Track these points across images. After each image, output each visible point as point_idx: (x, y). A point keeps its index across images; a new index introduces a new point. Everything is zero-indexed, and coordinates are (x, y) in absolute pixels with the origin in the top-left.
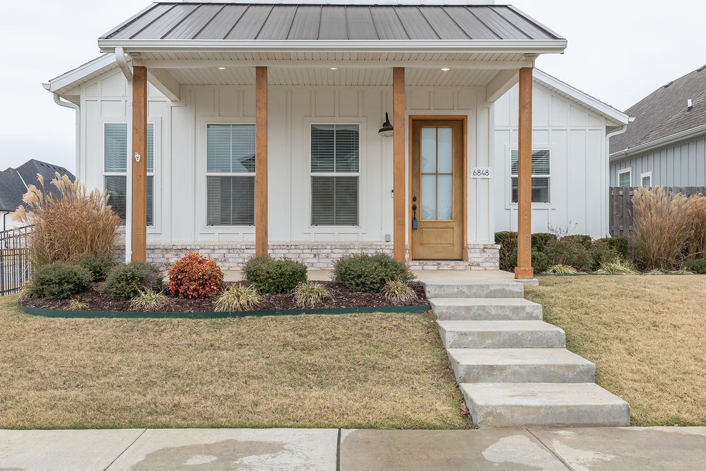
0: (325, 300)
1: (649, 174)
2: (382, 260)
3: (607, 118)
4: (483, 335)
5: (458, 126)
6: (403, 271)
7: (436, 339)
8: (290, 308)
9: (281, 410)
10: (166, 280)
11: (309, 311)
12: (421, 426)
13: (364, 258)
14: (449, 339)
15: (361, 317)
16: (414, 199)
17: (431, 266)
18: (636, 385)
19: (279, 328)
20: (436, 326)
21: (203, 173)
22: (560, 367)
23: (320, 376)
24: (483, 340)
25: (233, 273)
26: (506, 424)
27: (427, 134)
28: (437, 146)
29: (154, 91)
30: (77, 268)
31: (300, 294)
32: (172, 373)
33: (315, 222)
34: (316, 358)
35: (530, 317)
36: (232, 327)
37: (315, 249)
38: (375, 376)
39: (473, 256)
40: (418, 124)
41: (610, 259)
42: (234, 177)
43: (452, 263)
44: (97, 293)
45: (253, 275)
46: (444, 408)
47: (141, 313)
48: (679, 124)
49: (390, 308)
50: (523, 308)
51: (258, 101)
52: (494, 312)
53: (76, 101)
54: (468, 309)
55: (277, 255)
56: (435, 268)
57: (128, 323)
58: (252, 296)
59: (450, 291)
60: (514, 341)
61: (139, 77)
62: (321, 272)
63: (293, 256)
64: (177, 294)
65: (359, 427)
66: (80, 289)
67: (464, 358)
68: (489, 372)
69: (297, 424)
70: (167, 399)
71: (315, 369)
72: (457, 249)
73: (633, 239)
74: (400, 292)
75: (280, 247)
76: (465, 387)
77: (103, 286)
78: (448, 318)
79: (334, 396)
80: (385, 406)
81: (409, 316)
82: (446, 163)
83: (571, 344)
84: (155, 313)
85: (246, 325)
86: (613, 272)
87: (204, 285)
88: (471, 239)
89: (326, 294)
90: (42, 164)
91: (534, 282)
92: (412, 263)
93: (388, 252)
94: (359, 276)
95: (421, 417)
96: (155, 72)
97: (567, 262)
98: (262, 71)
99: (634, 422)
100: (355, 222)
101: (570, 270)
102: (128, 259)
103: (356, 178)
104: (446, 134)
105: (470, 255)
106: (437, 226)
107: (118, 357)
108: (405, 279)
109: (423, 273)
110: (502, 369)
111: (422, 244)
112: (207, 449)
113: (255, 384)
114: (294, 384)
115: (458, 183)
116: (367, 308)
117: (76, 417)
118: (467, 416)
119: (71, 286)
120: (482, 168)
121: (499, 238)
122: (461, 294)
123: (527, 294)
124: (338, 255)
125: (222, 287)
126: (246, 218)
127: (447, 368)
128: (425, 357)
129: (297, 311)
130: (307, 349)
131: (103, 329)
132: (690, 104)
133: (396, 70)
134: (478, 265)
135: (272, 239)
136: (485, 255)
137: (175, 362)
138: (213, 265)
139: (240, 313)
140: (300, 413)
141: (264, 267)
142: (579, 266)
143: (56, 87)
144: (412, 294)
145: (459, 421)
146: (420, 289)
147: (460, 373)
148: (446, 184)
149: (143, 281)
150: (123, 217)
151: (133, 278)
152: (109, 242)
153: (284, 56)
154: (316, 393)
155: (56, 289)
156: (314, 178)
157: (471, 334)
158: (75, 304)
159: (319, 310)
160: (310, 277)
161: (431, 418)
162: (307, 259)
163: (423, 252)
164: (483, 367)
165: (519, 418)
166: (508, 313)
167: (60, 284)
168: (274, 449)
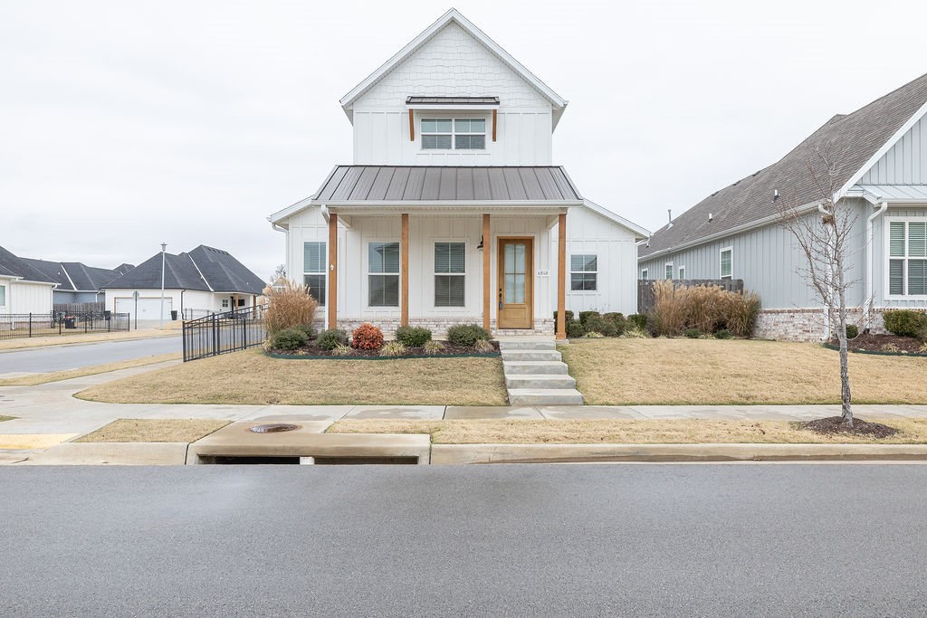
0: (442, 350)
1: (684, 267)
2: (475, 328)
3: (636, 233)
4: (524, 367)
5: (529, 243)
6: (486, 334)
7: (501, 370)
8: (422, 354)
9: (419, 398)
10: (351, 339)
11: (432, 356)
12: (488, 405)
13: (465, 326)
14: (506, 369)
15: (461, 359)
16: (500, 290)
17: (510, 332)
18: (595, 390)
19: (416, 364)
20: (502, 364)
21: (366, 273)
22: (558, 381)
23: (439, 386)
24: (524, 370)
25: (389, 336)
26: (523, 403)
27: (509, 250)
28: (515, 259)
29: (341, 227)
30: (299, 332)
31: (427, 347)
32: (364, 384)
33: (437, 304)
34: (436, 378)
35: (555, 359)
36: (390, 364)
37: (437, 322)
38: (466, 385)
39: (537, 326)
40: (503, 242)
42: (385, 276)
43: (524, 330)
44: (311, 347)
45: (401, 336)
46: (497, 398)
47: (339, 357)
48: (703, 231)
49: (478, 354)
50: (551, 354)
51: (403, 234)
52: (535, 357)
53: (286, 227)
54: (520, 355)
55: (414, 325)
57: (334, 362)
58: (401, 348)
59: (513, 345)
60: (541, 371)
61: (332, 220)
62: (439, 335)
63: (423, 325)
64: (357, 347)
65: (456, 405)
66: (302, 344)
67: (509, 377)
68: (523, 383)
69: (426, 404)
70: (364, 394)
71: (436, 383)
72: (528, 322)
74: (483, 345)
75: (415, 320)
76: (509, 390)
77: (314, 343)
78: (509, 360)
79: (444, 393)
80: (468, 397)
81: (488, 359)
82: (521, 267)
83: (571, 372)
84: (346, 357)
85: (398, 363)
86: (630, 336)
87: (373, 342)
88: (536, 316)
89: (443, 347)
90: (209, 249)
91: (566, 342)
92: (493, 330)
93: (481, 325)
94: (461, 337)
95: (485, 401)
96: (342, 217)
97: (599, 330)
98: (405, 216)
99: (585, 403)
100: (462, 304)
101: (599, 335)
102: (326, 328)
103: (463, 276)
104: (521, 248)
105: (535, 326)
106: (515, 307)
107: (333, 378)
108: (487, 339)
109: (498, 335)
110: (529, 382)
111: (505, 319)
112: (387, 411)
113: (405, 389)
114: (424, 389)
115: (529, 279)
116: (465, 354)
117: (322, 400)
118: (507, 401)
119: (297, 342)
120: (545, 271)
122: (520, 348)
123: (558, 348)
124: (451, 324)
125: (383, 343)
126: (393, 301)
127: (503, 384)
128: (495, 378)
129: (426, 356)
130: (433, 374)
131: (321, 365)
132: (710, 216)
133: (485, 215)
134: (540, 332)
135: (411, 315)
136: (546, 325)
137: (363, 380)
138: (378, 330)
139: (394, 357)
140: (428, 400)
141: (407, 332)
142: (606, 333)
143: (275, 220)
144: (491, 347)
145: (503, 403)
146: (496, 345)
147: (508, 384)
148: (521, 280)
149: (339, 339)
150: (323, 303)
151: (333, 338)
152: (311, 317)
153: (419, 208)
154: (435, 392)
155: (289, 344)
156: (436, 276)
157: (518, 366)
158: (301, 352)
159: (438, 356)
160: (433, 338)
161: (490, 402)
162: (432, 327)
163: (506, 324)
164: (519, 381)
165: (530, 401)
166: (542, 357)
167: (292, 341)
168: (416, 411)
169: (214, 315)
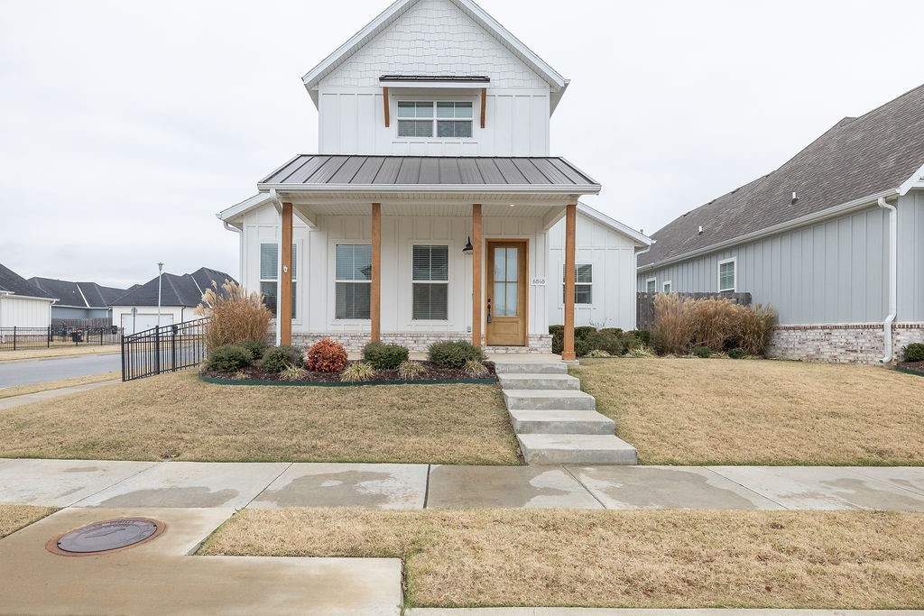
0: (422, 374)
1: (670, 282)
2: (463, 345)
3: (636, 241)
4: (535, 400)
5: (522, 246)
6: (478, 354)
7: (502, 402)
8: (395, 379)
9: (388, 451)
10: (306, 358)
11: (409, 382)
12: (488, 463)
13: (450, 344)
14: (510, 402)
15: (447, 387)
16: (489, 301)
17: (501, 350)
18: (644, 437)
19: (387, 394)
20: (502, 394)
21: (333, 280)
22: (590, 423)
23: (417, 428)
24: (535, 404)
25: (354, 354)
26: (548, 462)
27: (499, 253)
28: (506, 261)
29: (297, 220)
30: (241, 349)
31: (403, 369)
32: (311, 425)
33: (415, 317)
34: (414, 415)
35: (571, 388)
36: (352, 394)
37: (416, 337)
38: (456, 428)
39: (532, 343)
40: (492, 245)
41: (636, 346)
42: (356, 284)
43: (517, 348)
44: (256, 368)
45: (370, 355)
46: (505, 451)
47: (288, 382)
48: (693, 244)
49: (468, 380)
50: (566, 381)
51: (373, 228)
52: (544, 384)
53: (240, 226)
54: (526, 381)
55: (387, 341)
56: (504, 351)
57: (279, 389)
58: (368, 371)
59: (512, 368)
60: (558, 405)
61: (287, 211)
62: (418, 353)
63: (399, 342)
64: (314, 369)
65: (444, 463)
66: (243, 365)
67: (520, 416)
68: (538, 426)
69: (400, 461)
70: (308, 443)
71: (413, 423)
72: (521, 337)
73: (654, 332)
74: (476, 368)
75: (390, 335)
76: (521, 437)
77: (259, 363)
78: (511, 388)
79: (426, 442)
80: (462, 449)
81: (482, 386)
82: (513, 274)
83: (599, 407)
84: (297, 382)
85: (364, 391)
86: (637, 355)
87: (333, 362)
88: (531, 331)
89: (422, 370)
90: (210, 271)
91: (576, 363)
92: (487, 348)
93: (469, 340)
94: (447, 357)
95: (488, 457)
96: (299, 207)
97: (603, 348)
98: (376, 207)
99: (640, 462)
100: (445, 317)
101: (605, 354)
102: (278, 343)
103: (446, 285)
104: (513, 253)
105: (530, 342)
106: (508, 321)
107: (272, 413)
108: (480, 360)
109: (492, 355)
110: (547, 424)
111: (495, 334)
112: (336, 476)
113: (370, 433)
114: (398, 433)
115: (522, 288)
116: (452, 380)
117: (243, 454)
118: (521, 456)
119: (237, 362)
120: (540, 278)
121: (552, 330)
122: (521, 371)
123: (570, 371)
124: (432, 341)
125: (347, 364)
126: (365, 314)
127: (508, 424)
128: (493, 415)
129: (401, 382)
130: (409, 409)
131: (260, 393)
132: (700, 229)
133: (475, 205)
134: (536, 350)
135: (383, 329)
136: (541, 343)
137: (310, 418)
138: (340, 348)
139: (360, 383)
140: (402, 453)
141: (377, 349)
142: (612, 351)
143: (227, 216)
144: (485, 370)
145: (515, 460)
146: (491, 367)
147: (517, 427)
148: (513, 290)
149: (289, 359)
150: (275, 312)
151: (282, 356)
152: (263, 330)
153: (393, 196)
154: (413, 439)
155: (226, 365)
156: (414, 284)
157: (527, 399)
158: (240, 375)
159: (416, 381)
160: (411, 357)
161: (495, 458)
162: (409, 344)
163: (496, 340)
164: (534, 423)
165: (557, 458)
166: (555, 385)
167: (230, 361)
168: (383, 477)
169: (157, 328)
